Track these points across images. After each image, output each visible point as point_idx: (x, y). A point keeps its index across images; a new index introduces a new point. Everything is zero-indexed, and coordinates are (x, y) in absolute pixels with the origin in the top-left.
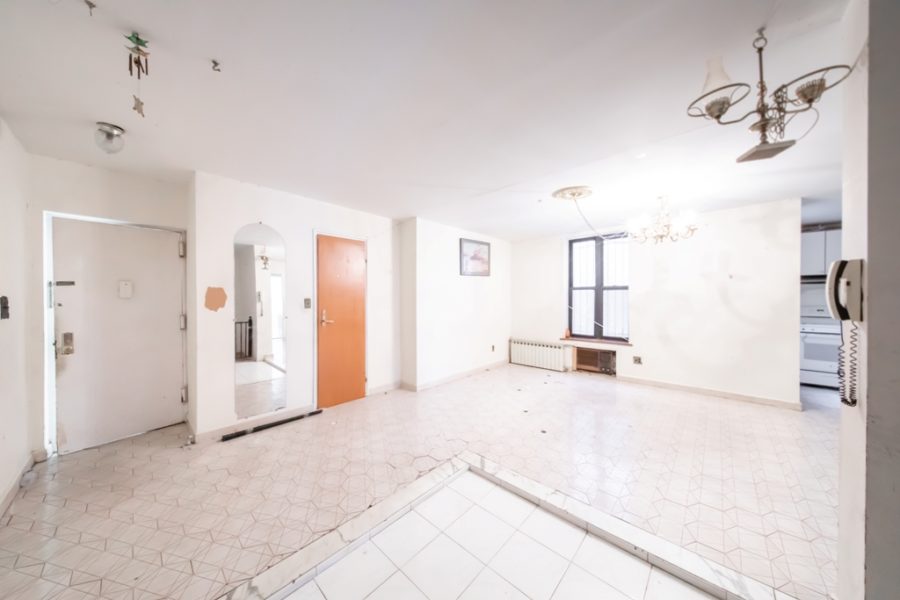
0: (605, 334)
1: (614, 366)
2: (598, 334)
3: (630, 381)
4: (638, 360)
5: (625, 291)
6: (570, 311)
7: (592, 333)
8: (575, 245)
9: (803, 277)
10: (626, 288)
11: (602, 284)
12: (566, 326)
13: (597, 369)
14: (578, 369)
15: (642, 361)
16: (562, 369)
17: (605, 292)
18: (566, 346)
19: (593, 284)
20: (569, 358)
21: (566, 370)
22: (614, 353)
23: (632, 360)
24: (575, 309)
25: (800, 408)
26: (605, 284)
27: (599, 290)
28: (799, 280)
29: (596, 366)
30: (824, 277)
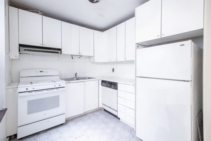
30: (60, 50)
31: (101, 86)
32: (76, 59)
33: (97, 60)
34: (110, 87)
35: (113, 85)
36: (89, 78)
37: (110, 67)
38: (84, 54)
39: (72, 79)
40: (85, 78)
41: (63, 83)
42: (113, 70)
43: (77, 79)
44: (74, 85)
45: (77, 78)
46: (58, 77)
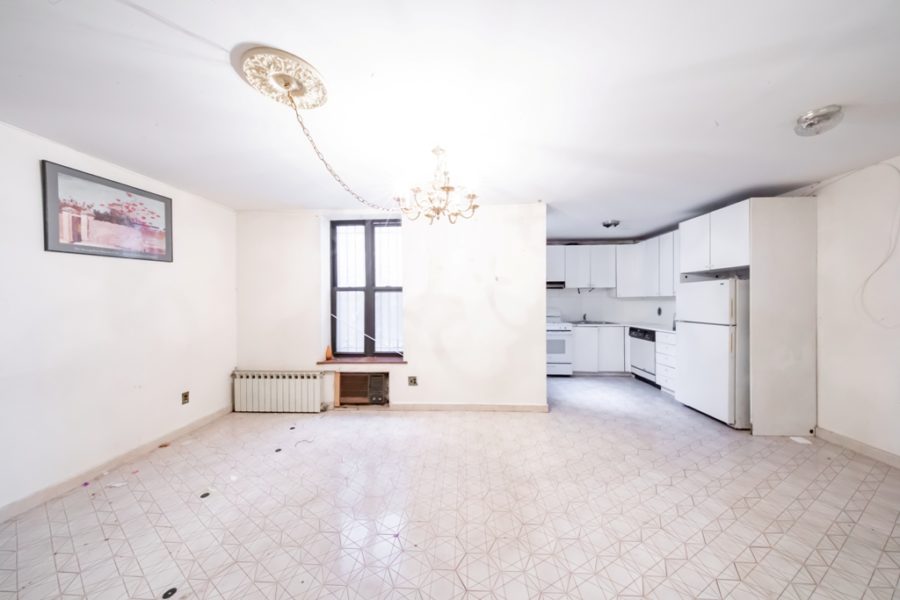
0: (378, 349)
1: (387, 392)
2: (370, 351)
3: (406, 409)
4: (413, 381)
5: (399, 293)
6: (334, 322)
7: (361, 350)
8: (340, 229)
9: (548, 283)
10: (399, 290)
11: (374, 284)
12: (328, 342)
13: (366, 400)
14: (342, 404)
15: (418, 381)
16: (318, 410)
17: (377, 294)
18: (323, 373)
19: (362, 283)
20: (330, 390)
21: (324, 410)
22: (387, 375)
23: (407, 381)
24: (340, 318)
25: (547, 410)
26: (379, 284)
27: (370, 291)
28: (545, 285)
29: (365, 395)
30: (563, 283)
31: (628, 338)
32: (585, 294)
33: (621, 293)
34: (643, 338)
35: (649, 335)
36: (607, 323)
37: (656, 306)
38: (598, 284)
39: (579, 322)
40: (601, 323)
41: (569, 326)
42: (660, 311)
43: (587, 323)
44: (582, 331)
45: (585, 321)
46: (559, 319)
